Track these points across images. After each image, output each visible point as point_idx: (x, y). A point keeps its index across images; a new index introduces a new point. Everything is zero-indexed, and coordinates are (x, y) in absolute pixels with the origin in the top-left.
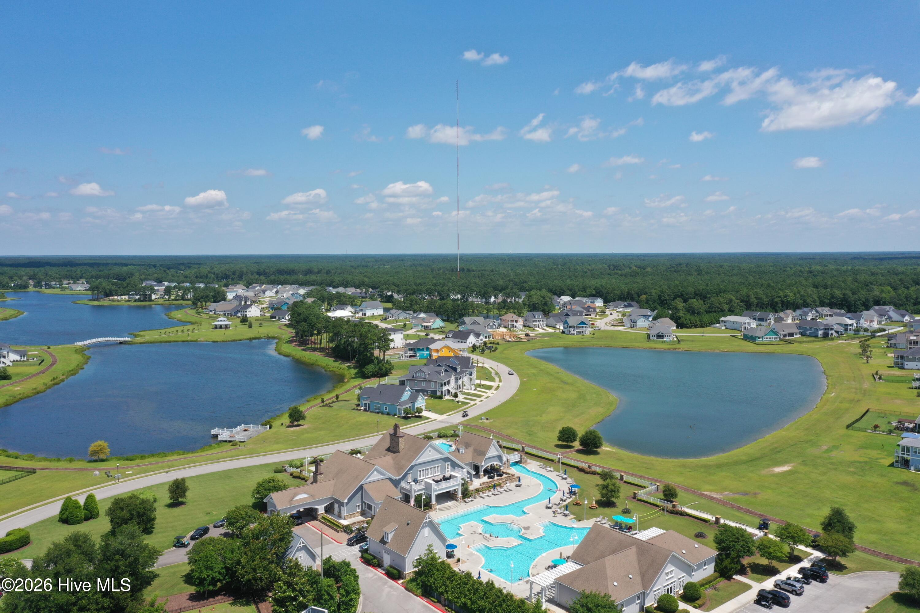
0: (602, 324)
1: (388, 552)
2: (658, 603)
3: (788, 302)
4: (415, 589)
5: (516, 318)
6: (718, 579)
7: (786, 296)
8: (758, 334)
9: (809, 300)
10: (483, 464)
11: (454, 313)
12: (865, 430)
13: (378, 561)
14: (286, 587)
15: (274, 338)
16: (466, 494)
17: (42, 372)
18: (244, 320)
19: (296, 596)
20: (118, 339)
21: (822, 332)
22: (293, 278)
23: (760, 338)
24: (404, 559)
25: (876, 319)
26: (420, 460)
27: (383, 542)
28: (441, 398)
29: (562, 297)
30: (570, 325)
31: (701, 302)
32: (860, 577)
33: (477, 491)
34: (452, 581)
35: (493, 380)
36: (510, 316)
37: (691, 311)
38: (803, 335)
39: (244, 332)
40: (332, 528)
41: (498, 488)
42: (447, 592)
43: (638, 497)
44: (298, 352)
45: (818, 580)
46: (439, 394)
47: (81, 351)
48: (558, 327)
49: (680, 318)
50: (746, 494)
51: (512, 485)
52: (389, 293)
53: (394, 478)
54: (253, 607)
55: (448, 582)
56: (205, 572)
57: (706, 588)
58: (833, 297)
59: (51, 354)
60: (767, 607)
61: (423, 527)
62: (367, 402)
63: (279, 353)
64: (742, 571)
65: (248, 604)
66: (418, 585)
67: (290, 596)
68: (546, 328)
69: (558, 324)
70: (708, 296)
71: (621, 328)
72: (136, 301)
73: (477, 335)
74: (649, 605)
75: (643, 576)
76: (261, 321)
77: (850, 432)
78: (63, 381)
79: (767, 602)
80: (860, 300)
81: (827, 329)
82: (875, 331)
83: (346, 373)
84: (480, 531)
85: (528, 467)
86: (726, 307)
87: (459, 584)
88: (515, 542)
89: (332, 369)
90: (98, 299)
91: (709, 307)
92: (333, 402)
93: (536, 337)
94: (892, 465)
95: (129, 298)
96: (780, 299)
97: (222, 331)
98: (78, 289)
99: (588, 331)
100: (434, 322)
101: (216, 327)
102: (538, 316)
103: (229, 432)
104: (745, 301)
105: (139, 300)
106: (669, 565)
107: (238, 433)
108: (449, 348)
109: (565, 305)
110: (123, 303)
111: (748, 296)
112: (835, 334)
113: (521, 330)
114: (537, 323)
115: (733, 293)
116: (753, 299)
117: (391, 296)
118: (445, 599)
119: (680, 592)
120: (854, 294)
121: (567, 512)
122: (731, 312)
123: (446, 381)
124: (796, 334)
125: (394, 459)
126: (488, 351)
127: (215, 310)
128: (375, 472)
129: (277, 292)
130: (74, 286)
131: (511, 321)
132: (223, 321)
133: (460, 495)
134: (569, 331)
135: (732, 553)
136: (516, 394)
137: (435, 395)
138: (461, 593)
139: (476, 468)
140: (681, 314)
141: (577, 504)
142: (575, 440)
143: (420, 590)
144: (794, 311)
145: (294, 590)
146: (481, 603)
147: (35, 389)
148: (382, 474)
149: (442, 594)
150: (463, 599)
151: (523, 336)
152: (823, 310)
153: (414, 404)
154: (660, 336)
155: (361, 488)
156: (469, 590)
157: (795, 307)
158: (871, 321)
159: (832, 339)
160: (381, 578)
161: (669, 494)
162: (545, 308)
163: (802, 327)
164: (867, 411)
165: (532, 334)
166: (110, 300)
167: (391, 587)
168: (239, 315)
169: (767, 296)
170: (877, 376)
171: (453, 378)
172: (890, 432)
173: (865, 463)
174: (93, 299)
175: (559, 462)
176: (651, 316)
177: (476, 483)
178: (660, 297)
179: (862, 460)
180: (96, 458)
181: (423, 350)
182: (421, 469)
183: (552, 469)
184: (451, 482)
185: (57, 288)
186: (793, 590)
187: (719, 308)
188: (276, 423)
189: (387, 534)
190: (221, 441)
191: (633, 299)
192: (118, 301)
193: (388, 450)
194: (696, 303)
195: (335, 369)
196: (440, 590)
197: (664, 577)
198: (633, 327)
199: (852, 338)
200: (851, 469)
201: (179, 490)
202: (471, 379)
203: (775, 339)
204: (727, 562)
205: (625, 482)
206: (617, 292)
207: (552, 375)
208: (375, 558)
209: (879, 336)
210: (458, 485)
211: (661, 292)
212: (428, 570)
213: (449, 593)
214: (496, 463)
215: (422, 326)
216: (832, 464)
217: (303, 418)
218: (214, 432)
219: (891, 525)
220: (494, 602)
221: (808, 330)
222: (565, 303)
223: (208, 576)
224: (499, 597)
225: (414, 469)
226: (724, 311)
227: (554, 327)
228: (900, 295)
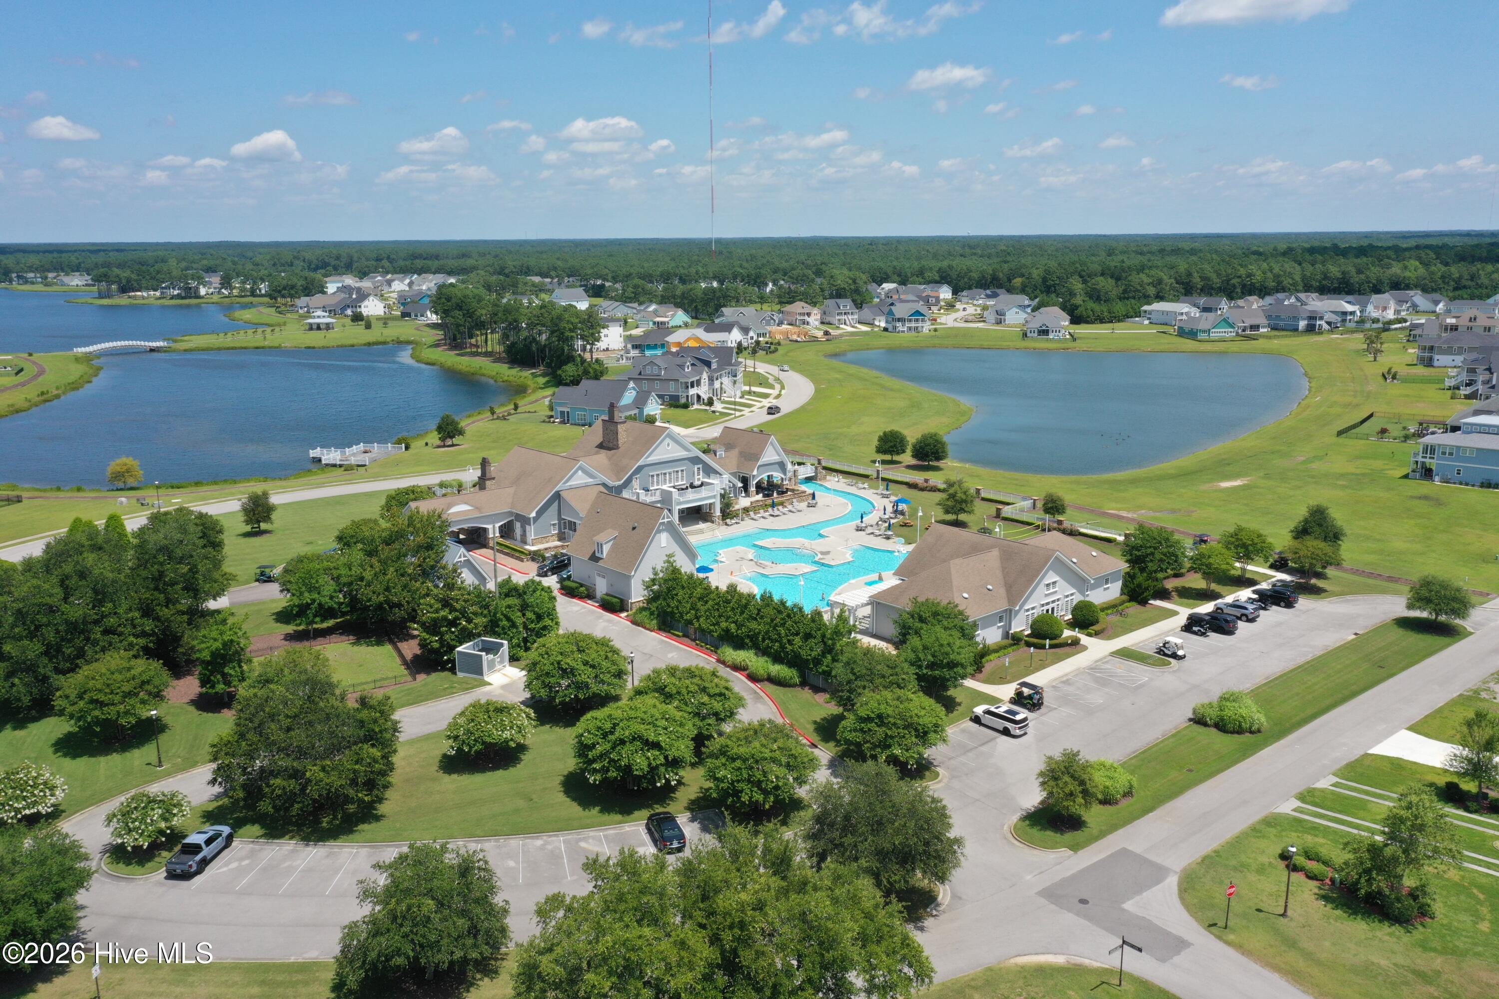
0: (948, 320)
1: (604, 573)
2: (1031, 627)
3: (1252, 284)
4: (647, 621)
5: (808, 308)
6: (1127, 604)
7: (1250, 275)
8: (1202, 326)
9: (1287, 282)
10: (755, 473)
11: (706, 303)
12: (1367, 437)
13: (587, 590)
14: (439, 605)
15: (408, 343)
16: (727, 514)
17: (23, 384)
18: (357, 318)
19: (457, 618)
20: (147, 344)
21: (1306, 322)
22: (436, 264)
23: (1204, 332)
24: (629, 578)
25: (1392, 306)
26: (653, 459)
27: (594, 558)
28: (686, 406)
29: (885, 285)
30: (897, 316)
31: (1111, 282)
32: (1348, 601)
33: (746, 510)
34: (706, 602)
35: (772, 387)
36: (799, 307)
37: (1095, 295)
38: (1274, 328)
39: (357, 334)
40: (512, 556)
41: (780, 507)
42: (698, 618)
43: (1003, 515)
44: (450, 358)
45: (1282, 604)
46: (683, 401)
47: (88, 358)
48: (877, 323)
49: (1077, 307)
50: (1173, 511)
51: (803, 505)
52: (599, 282)
53: (611, 483)
54: (388, 648)
55: (699, 604)
56: (306, 594)
57: (1107, 615)
58: (1326, 277)
59: (34, 363)
60: (1203, 634)
61: (659, 531)
62: (566, 410)
63: (418, 361)
64: (1164, 595)
65: (379, 643)
66: (652, 614)
67: (445, 618)
68: (857, 325)
69: (878, 318)
70: (1124, 275)
71: (981, 325)
72: (173, 297)
73: (745, 330)
74: (1018, 630)
75: (1009, 588)
76: (385, 321)
77: (1342, 440)
78: (58, 397)
79: (1202, 627)
80: (1369, 282)
81: (1312, 318)
82: (1390, 322)
83: (530, 383)
84: (751, 557)
85: (827, 484)
86: (1151, 291)
87: (718, 604)
88: (808, 568)
89: (506, 378)
90: (109, 296)
91: (1125, 291)
92: (509, 414)
93: (841, 336)
94: (1406, 476)
95: (162, 293)
96: (1239, 280)
97: (321, 334)
98: (74, 283)
99: (927, 327)
100: (673, 316)
101: (311, 328)
102: (845, 306)
103: (339, 453)
104: (1182, 283)
105: (178, 296)
106: (1051, 572)
107: (354, 455)
108: (697, 339)
109: (888, 295)
110: (152, 301)
111: (1189, 274)
112: (1326, 326)
113: (816, 328)
114: (843, 317)
115: (1165, 269)
116: (1196, 279)
117: (603, 286)
118: (696, 629)
119: (1066, 618)
120: (1359, 272)
121: (890, 533)
122: (1160, 298)
123: (695, 379)
124: (1264, 327)
125: (610, 459)
126: (761, 353)
127: (307, 306)
128: (580, 472)
129: (411, 284)
130: (66, 279)
131: (800, 314)
132: (321, 317)
133: (718, 513)
134: (895, 328)
135: (1150, 564)
136: (808, 404)
137: (674, 403)
138: (720, 616)
139: (745, 481)
140: (1078, 300)
141: (905, 525)
142: (904, 452)
143: (655, 622)
144: (1263, 298)
145: (453, 610)
146: (753, 625)
147: (12, 405)
148: (591, 476)
149: (690, 622)
150: (724, 625)
151: (819, 334)
152: (1307, 297)
153: (641, 410)
154: (1044, 332)
155: (557, 496)
156: (733, 609)
157: (1262, 291)
158: (1385, 309)
159: (1321, 333)
160: (593, 612)
161: (1052, 508)
162: (857, 297)
163: (1274, 315)
164: (1371, 416)
165: (833, 332)
166: (130, 297)
167: (609, 621)
168: (349, 312)
169: (1219, 275)
170: (1390, 375)
171: (705, 376)
172: (1406, 438)
173: (1364, 475)
174: (101, 296)
175: (878, 478)
176: (1029, 306)
177: (744, 502)
178: (1044, 280)
179: (1358, 471)
180: (121, 485)
181: (655, 347)
182: (655, 473)
183: (866, 485)
184: (704, 492)
185: (37, 283)
186: (1243, 615)
187: (1139, 291)
188: (417, 445)
189: (600, 546)
190: (327, 465)
191: (1000, 286)
192: (143, 298)
193: (601, 446)
194: (1105, 284)
195: (511, 378)
196: (688, 617)
197: (1041, 590)
198: (999, 322)
199: (1353, 332)
200: (1341, 483)
201: (260, 509)
202: (735, 382)
203: (1229, 333)
204: (1141, 578)
205: (984, 499)
206: (975, 275)
207: (866, 380)
208: (582, 585)
209: (1396, 329)
210: (714, 497)
211: (1048, 272)
212: (668, 589)
213: (701, 620)
214: (777, 476)
215: (654, 323)
216: (1313, 477)
217: (461, 433)
218: (313, 453)
219: (1399, 545)
220: (772, 620)
221: (1283, 320)
222: (890, 291)
223: (314, 601)
224: (780, 612)
225: (643, 472)
226: (1149, 296)
227: (871, 324)
228: (1433, 273)
